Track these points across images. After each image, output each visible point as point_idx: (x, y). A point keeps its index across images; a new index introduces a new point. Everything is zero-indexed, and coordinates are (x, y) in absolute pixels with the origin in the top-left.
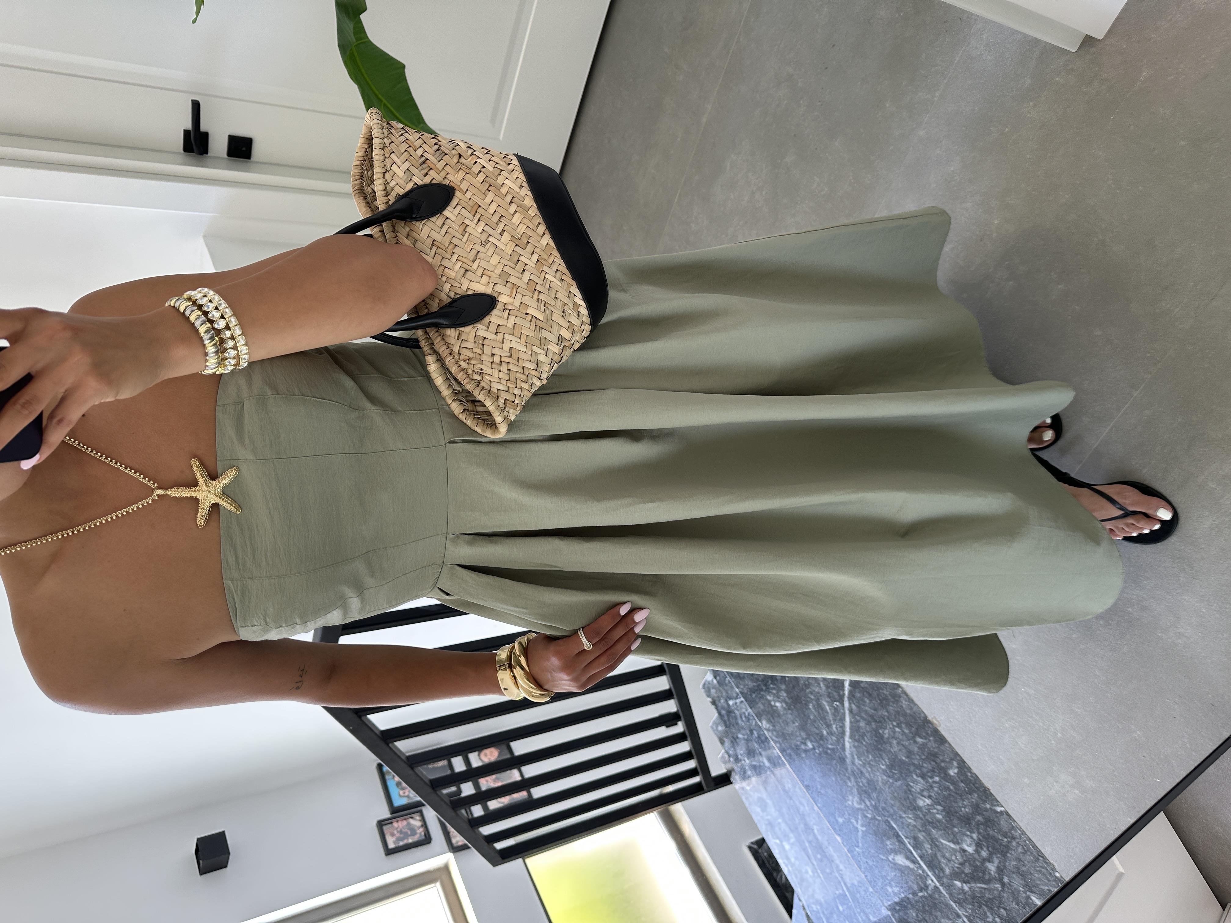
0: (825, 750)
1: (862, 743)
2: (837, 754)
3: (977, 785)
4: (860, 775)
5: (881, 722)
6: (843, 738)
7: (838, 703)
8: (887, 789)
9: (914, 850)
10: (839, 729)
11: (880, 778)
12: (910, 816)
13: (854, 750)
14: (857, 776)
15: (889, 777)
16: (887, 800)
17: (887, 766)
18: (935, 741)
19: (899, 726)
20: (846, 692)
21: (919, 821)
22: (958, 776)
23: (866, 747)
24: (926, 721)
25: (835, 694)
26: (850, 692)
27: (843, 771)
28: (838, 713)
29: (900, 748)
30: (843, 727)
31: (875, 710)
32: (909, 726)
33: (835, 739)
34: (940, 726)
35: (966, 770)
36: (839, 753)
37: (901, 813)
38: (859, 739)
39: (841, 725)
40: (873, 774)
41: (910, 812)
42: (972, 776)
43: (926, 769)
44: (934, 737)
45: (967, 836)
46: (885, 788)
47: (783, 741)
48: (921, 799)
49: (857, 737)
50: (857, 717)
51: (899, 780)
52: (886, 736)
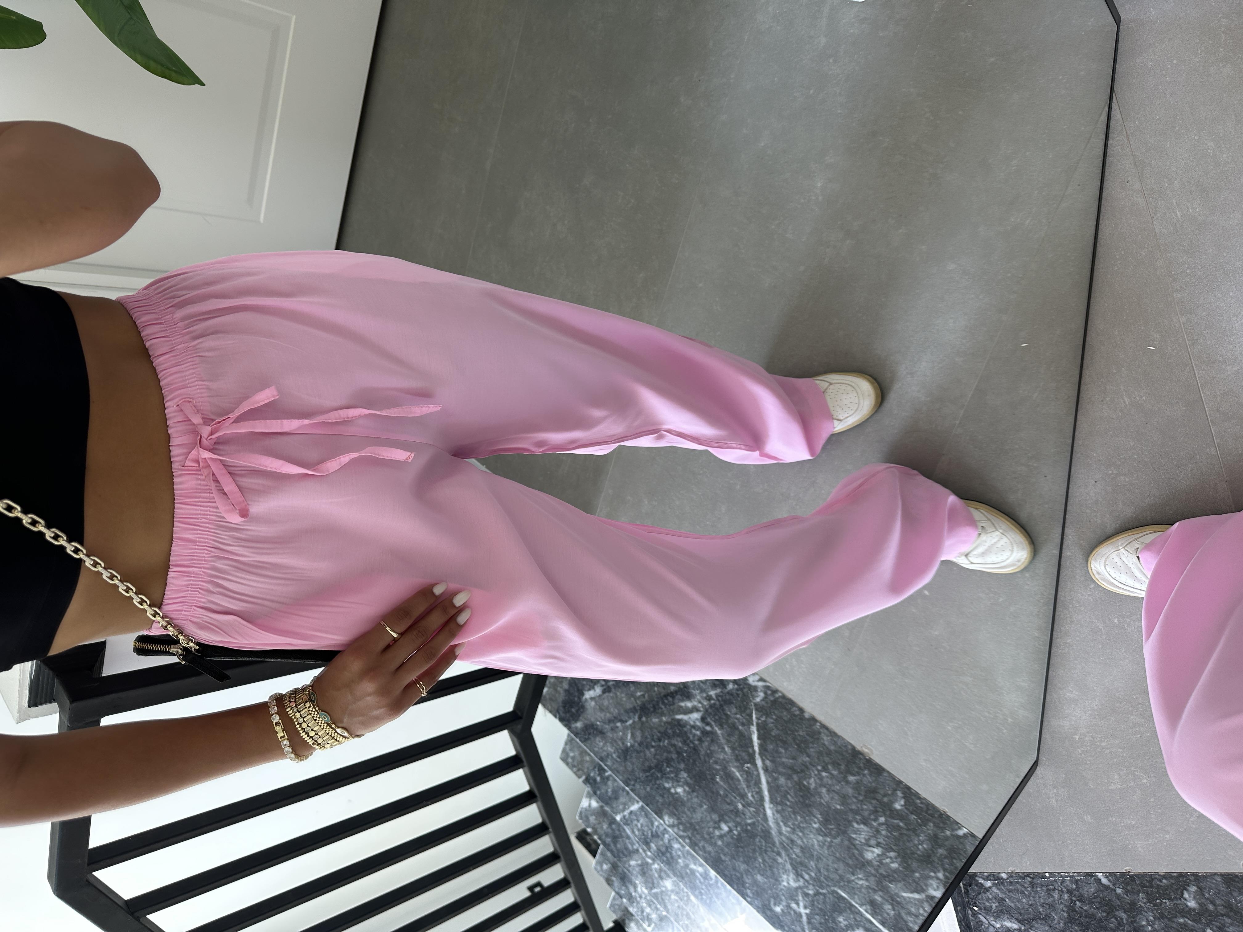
0: (744, 827)
1: (786, 805)
2: (759, 829)
3: (930, 812)
4: (791, 845)
5: (803, 771)
6: (762, 805)
7: (749, 765)
8: (826, 852)
9: (873, 917)
10: (756, 796)
11: (815, 840)
12: (860, 876)
13: (778, 816)
14: (788, 847)
15: (826, 835)
16: (828, 866)
17: (820, 822)
18: (871, 775)
19: (825, 769)
20: (756, 749)
21: (872, 879)
22: (906, 808)
23: (791, 808)
24: (856, 754)
25: (744, 754)
27: (771, 848)
28: (752, 777)
29: (831, 795)
30: (760, 792)
31: (794, 758)
32: (836, 764)
33: (754, 809)
34: (873, 753)
35: (913, 797)
36: (761, 826)
37: (848, 876)
38: (781, 801)
39: (757, 790)
40: (806, 838)
41: (858, 870)
42: (922, 803)
43: (868, 812)
44: (869, 770)
45: (931, 878)
46: (824, 852)
47: (692, 834)
48: (867, 850)
49: (779, 799)
50: (774, 774)
51: (838, 835)
52: (813, 786)
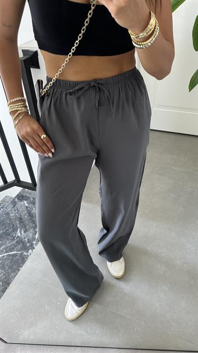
5: (3, 268)
7: (5, 251)
18: (2, 289)
19: (4, 275)
20: (10, 253)
24: (9, 284)
25: (8, 249)
26: (11, 254)
31: (7, 265)
32: (5, 278)
34: (9, 289)
44: (4, 289)
50: (2, 259)
